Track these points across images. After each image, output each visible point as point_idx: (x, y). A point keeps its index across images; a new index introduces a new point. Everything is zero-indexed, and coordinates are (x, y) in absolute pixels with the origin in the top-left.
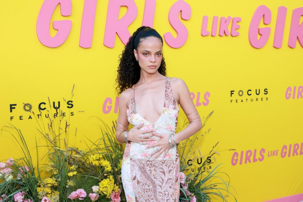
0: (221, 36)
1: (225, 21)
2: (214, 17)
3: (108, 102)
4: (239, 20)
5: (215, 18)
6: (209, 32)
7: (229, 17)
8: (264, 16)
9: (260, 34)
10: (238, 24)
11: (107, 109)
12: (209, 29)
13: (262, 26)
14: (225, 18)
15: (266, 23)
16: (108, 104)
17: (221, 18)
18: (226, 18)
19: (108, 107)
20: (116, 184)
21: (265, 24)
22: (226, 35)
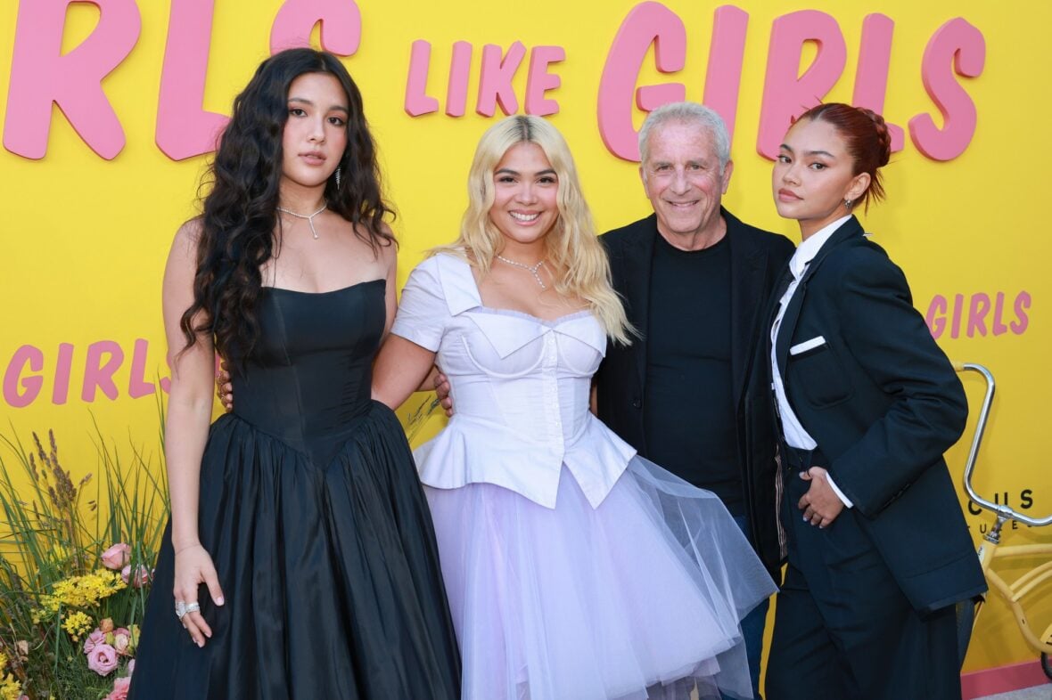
0: (486, 116)
1: (499, 62)
2: (455, 46)
3: (28, 364)
4: (555, 57)
5: (461, 51)
6: (435, 103)
7: (518, 47)
8: (656, 38)
9: (642, 109)
10: (553, 70)
11: (21, 391)
12: (438, 89)
13: (649, 77)
14: (499, 49)
15: (665, 70)
16: (27, 371)
17: (486, 49)
18: (505, 50)
19: (26, 382)
20: (10, 676)
21: (662, 71)
22: (507, 114)
